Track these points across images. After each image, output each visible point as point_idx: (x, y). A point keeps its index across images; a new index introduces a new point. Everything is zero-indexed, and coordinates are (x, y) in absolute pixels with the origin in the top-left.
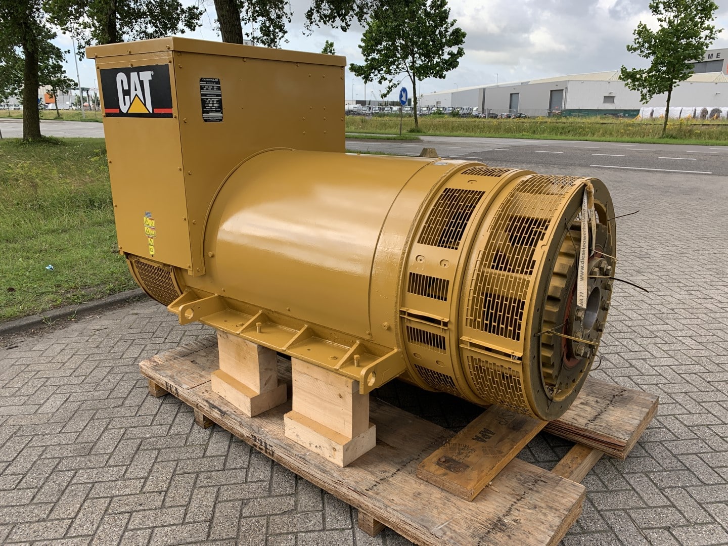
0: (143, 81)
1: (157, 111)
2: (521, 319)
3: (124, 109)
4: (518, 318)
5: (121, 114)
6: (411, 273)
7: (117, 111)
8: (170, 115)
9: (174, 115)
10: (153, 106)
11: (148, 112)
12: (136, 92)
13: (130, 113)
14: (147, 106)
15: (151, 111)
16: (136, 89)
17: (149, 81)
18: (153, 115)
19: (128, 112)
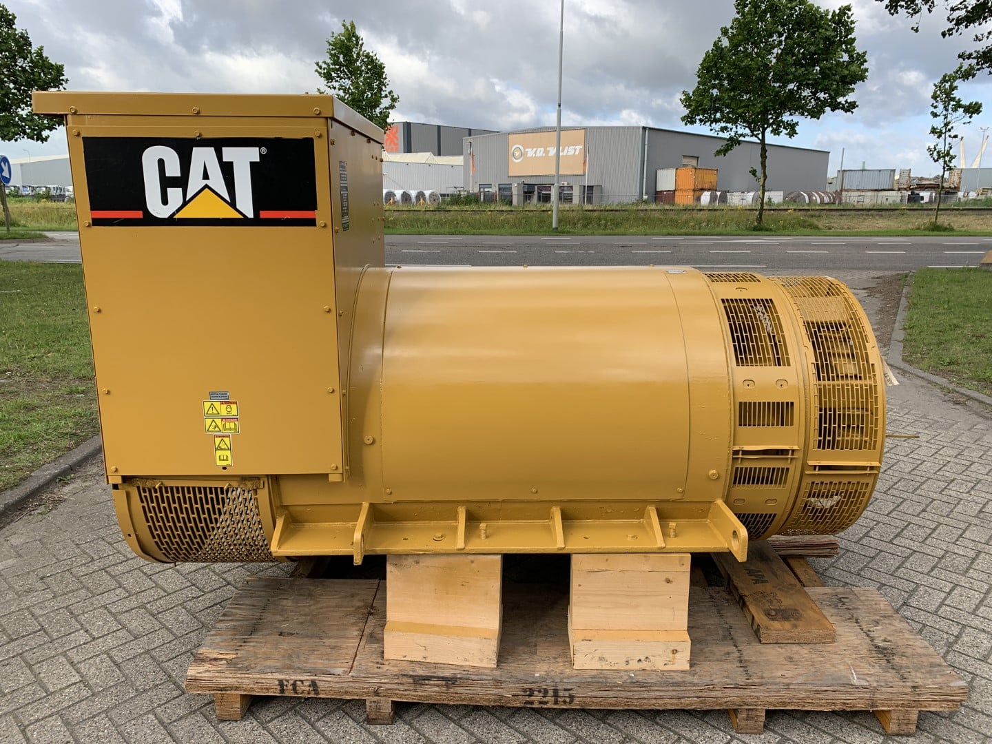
0: (231, 164)
1: (264, 214)
2: (876, 426)
3: (160, 211)
4: (874, 426)
5: (150, 220)
6: (741, 403)
7: (138, 214)
8: (311, 222)
9: (320, 222)
10: (257, 207)
11: (242, 217)
12: (206, 182)
13: (179, 219)
14: (238, 207)
15: (250, 215)
16: (206, 176)
17: (252, 164)
18: (257, 221)
19: (176, 217)
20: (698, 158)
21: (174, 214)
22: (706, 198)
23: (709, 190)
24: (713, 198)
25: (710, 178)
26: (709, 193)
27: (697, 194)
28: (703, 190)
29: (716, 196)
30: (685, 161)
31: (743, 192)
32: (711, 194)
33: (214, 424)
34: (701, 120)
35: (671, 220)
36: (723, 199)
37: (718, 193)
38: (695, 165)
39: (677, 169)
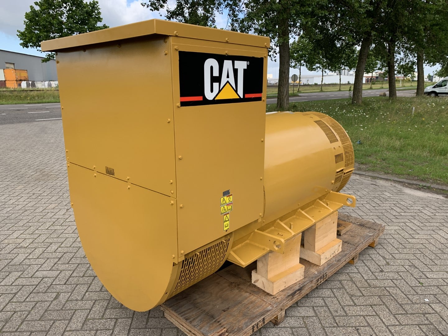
0: (237, 69)
1: (247, 96)
3: (210, 96)
5: (206, 102)
7: (200, 98)
8: (259, 99)
9: (263, 99)
10: (245, 92)
11: (239, 98)
12: (228, 79)
13: (217, 100)
14: (238, 93)
15: (242, 97)
16: (228, 77)
17: (244, 70)
18: (244, 100)
19: (216, 99)
20: (14, 64)
21: (215, 98)
22: (24, 85)
23: (25, 80)
24: (28, 85)
25: (24, 75)
26: (25, 82)
27: (19, 82)
28: (21, 80)
29: (30, 83)
30: (7, 65)
31: (42, 82)
32: (26, 83)
33: (224, 209)
34: (31, 46)
35: (17, 96)
36: (33, 85)
37: (30, 82)
38: (13, 67)
39: (4, 69)
